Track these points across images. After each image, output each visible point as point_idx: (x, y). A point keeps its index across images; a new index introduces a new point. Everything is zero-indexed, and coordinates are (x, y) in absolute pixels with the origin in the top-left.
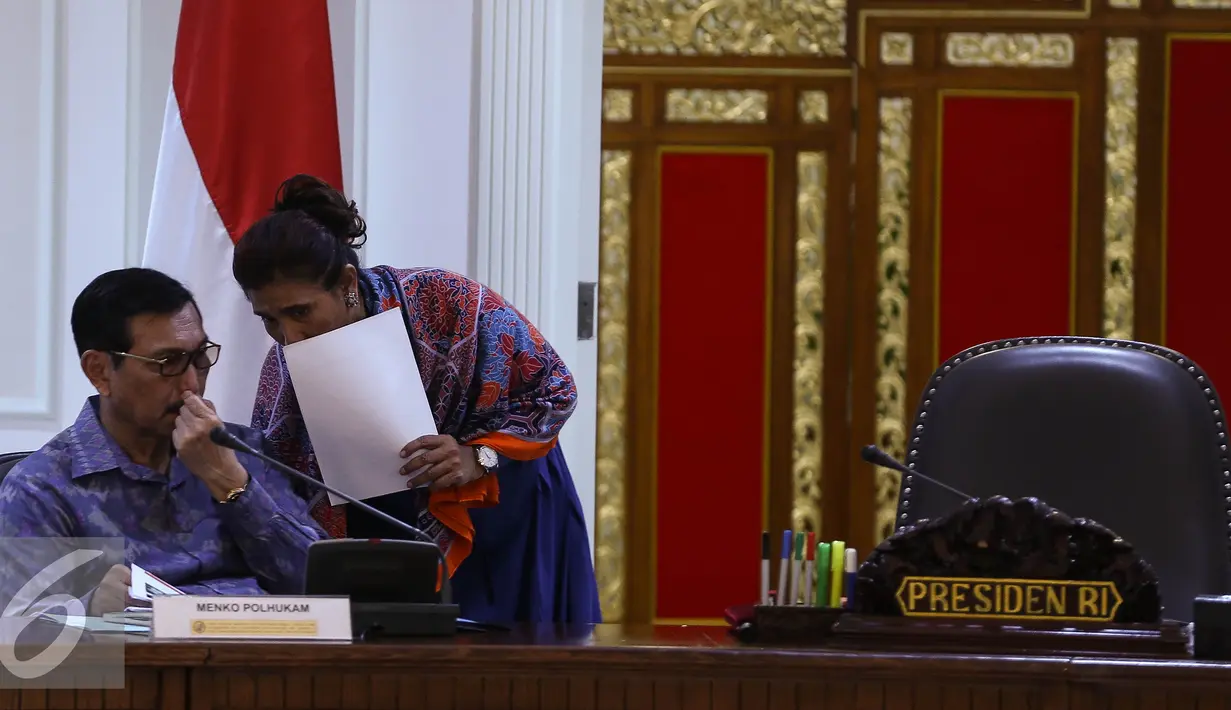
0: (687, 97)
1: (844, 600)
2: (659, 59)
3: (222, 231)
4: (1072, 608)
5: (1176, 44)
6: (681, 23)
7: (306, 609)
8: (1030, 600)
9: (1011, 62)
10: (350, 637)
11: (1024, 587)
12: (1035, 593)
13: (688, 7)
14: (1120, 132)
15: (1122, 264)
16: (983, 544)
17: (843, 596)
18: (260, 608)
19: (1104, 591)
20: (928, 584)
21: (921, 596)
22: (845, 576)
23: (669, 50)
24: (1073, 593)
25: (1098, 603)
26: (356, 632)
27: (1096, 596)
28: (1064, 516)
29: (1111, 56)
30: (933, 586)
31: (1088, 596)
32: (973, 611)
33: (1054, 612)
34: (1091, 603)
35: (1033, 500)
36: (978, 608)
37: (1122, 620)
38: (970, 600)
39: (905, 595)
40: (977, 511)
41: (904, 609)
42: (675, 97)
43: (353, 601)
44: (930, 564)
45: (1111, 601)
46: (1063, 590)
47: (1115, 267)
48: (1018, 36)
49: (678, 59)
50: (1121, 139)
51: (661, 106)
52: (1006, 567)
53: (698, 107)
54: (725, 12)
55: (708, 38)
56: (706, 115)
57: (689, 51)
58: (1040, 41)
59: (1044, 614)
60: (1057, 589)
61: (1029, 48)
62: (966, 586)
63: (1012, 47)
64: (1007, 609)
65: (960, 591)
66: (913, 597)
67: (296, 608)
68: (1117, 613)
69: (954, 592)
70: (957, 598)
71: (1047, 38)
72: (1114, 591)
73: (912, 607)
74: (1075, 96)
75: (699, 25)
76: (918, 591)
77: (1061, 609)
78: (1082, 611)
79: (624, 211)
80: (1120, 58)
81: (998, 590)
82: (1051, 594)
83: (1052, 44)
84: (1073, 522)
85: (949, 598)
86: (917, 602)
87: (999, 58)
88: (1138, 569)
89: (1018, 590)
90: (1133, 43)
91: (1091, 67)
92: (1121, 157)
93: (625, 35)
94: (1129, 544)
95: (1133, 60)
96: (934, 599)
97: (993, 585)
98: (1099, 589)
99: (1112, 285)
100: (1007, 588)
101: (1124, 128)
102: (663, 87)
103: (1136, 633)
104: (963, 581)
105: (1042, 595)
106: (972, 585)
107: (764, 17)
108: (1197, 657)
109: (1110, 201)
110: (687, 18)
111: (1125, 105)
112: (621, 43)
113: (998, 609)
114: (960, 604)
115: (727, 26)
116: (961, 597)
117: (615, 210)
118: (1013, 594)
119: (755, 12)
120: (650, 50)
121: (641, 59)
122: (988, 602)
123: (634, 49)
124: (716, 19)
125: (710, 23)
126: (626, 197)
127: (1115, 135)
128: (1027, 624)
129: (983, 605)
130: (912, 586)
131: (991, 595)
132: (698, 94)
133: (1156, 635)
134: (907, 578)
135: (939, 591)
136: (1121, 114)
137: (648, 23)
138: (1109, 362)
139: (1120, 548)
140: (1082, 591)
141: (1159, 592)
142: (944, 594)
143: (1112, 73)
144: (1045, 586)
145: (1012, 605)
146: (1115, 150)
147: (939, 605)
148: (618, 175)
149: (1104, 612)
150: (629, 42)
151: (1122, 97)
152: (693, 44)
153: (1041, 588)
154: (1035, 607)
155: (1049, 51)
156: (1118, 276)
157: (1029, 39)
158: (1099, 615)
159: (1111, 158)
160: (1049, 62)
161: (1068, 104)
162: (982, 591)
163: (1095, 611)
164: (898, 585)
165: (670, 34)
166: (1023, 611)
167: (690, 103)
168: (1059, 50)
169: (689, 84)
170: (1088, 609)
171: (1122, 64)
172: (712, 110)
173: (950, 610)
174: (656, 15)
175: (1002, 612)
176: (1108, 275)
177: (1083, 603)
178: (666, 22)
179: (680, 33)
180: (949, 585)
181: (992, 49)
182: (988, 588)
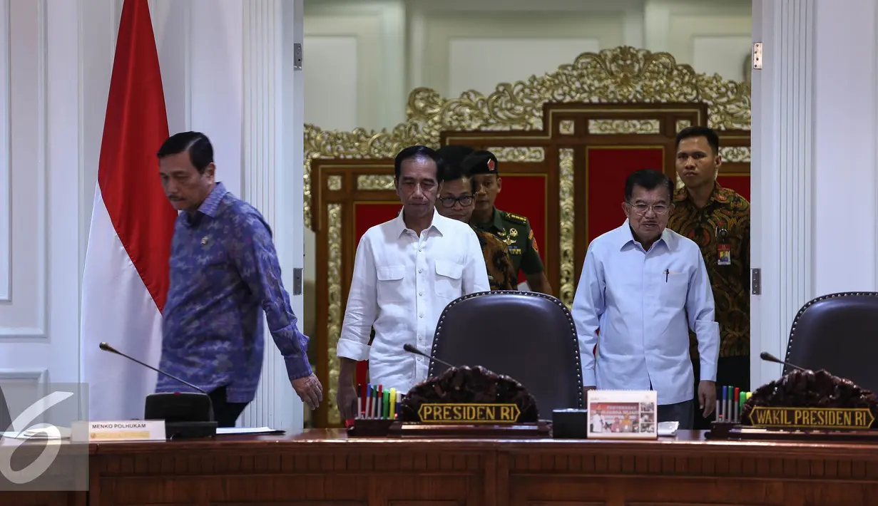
0: (367, 178)
1: (396, 415)
2: (354, 161)
3: (122, 248)
4: (498, 416)
5: (591, 152)
6: (363, 145)
7: (144, 426)
8: (478, 413)
9: (516, 160)
10: (164, 438)
11: (476, 407)
12: (481, 410)
13: (367, 137)
14: (566, 192)
15: (568, 252)
16: (457, 388)
17: (395, 413)
18: (122, 426)
19: (512, 409)
20: (432, 407)
21: (429, 413)
22: (396, 404)
23: (358, 157)
24: (498, 409)
25: (510, 414)
26: (168, 436)
27: (508, 411)
28: (495, 374)
29: (562, 156)
30: (435, 408)
31: (505, 411)
32: (453, 419)
33: (490, 419)
34: (506, 414)
35: (480, 367)
36: (455, 417)
37: (520, 422)
38: (452, 414)
39: (422, 413)
40: (454, 373)
41: (422, 419)
42: (361, 178)
43: (166, 422)
44: (434, 398)
45: (515, 412)
46: (494, 408)
47: (565, 254)
48: (519, 148)
49: (362, 161)
50: (567, 195)
51: (355, 183)
52: (469, 399)
53: (372, 183)
54: (384, 139)
55: (376, 151)
56: (376, 187)
57: (368, 157)
58: (529, 150)
59: (486, 419)
60: (491, 408)
61: (524, 154)
62: (450, 408)
63: (516, 153)
64: (468, 418)
65: (447, 410)
66: (426, 413)
67: (139, 426)
68: (518, 418)
69: (445, 411)
70: (445, 413)
71: (532, 149)
72: (517, 408)
73: (425, 417)
74: (546, 175)
75: (372, 145)
76: (428, 410)
77: (492, 417)
78: (502, 417)
79: (339, 232)
80: (566, 158)
81: (464, 408)
82: (488, 411)
83: (535, 152)
84: (498, 377)
85: (442, 413)
86: (428, 415)
87: (510, 158)
88: (528, 398)
89: (474, 409)
90: (572, 150)
91: (552, 162)
92: (567, 203)
93: (337, 151)
94: (524, 387)
95: (571, 158)
96: (435, 413)
97: (462, 407)
98: (510, 407)
99: (564, 263)
100: (468, 408)
101: (568, 190)
102: (356, 174)
103: (526, 427)
104: (449, 405)
105: (484, 411)
106: (453, 407)
107: (402, 141)
108: (555, 437)
109: (562, 224)
110: (367, 142)
111: (568, 180)
112: (336, 154)
113: (464, 418)
114: (447, 416)
115: (385, 146)
116: (448, 413)
117: (334, 231)
118: (471, 410)
119: (398, 139)
120: (349, 157)
121: (346, 161)
122: (460, 415)
123: (342, 157)
124: (380, 142)
125: (377, 144)
126: (339, 225)
127: (564, 193)
128: (476, 425)
129: (457, 416)
130: (425, 408)
131: (461, 411)
132: (372, 177)
133: (535, 428)
134: (423, 405)
135: (437, 410)
136: (566, 184)
137: (348, 144)
138: (523, 302)
139: (521, 389)
140: (502, 409)
141: (537, 408)
142: (440, 411)
143: (562, 164)
144: (486, 407)
145: (471, 416)
146: (564, 200)
147: (438, 417)
148: (335, 215)
149: (512, 418)
150: (340, 153)
151: (566, 175)
152: (368, 154)
153: (483, 408)
154: (481, 416)
155: (533, 155)
156: (566, 258)
157: (524, 149)
158: (510, 419)
159: (562, 203)
160: (533, 160)
161: (543, 179)
162: (457, 409)
163: (508, 418)
164: (419, 408)
165: (359, 148)
166: (476, 418)
167: (369, 181)
168: (538, 154)
169: (368, 173)
170: (505, 417)
171: (567, 161)
172: (379, 184)
173: (443, 419)
174: (352, 141)
175: (466, 419)
176: (562, 258)
177: (503, 414)
178: (357, 144)
179: (363, 149)
180: (442, 407)
181: (508, 154)
182: (460, 408)
